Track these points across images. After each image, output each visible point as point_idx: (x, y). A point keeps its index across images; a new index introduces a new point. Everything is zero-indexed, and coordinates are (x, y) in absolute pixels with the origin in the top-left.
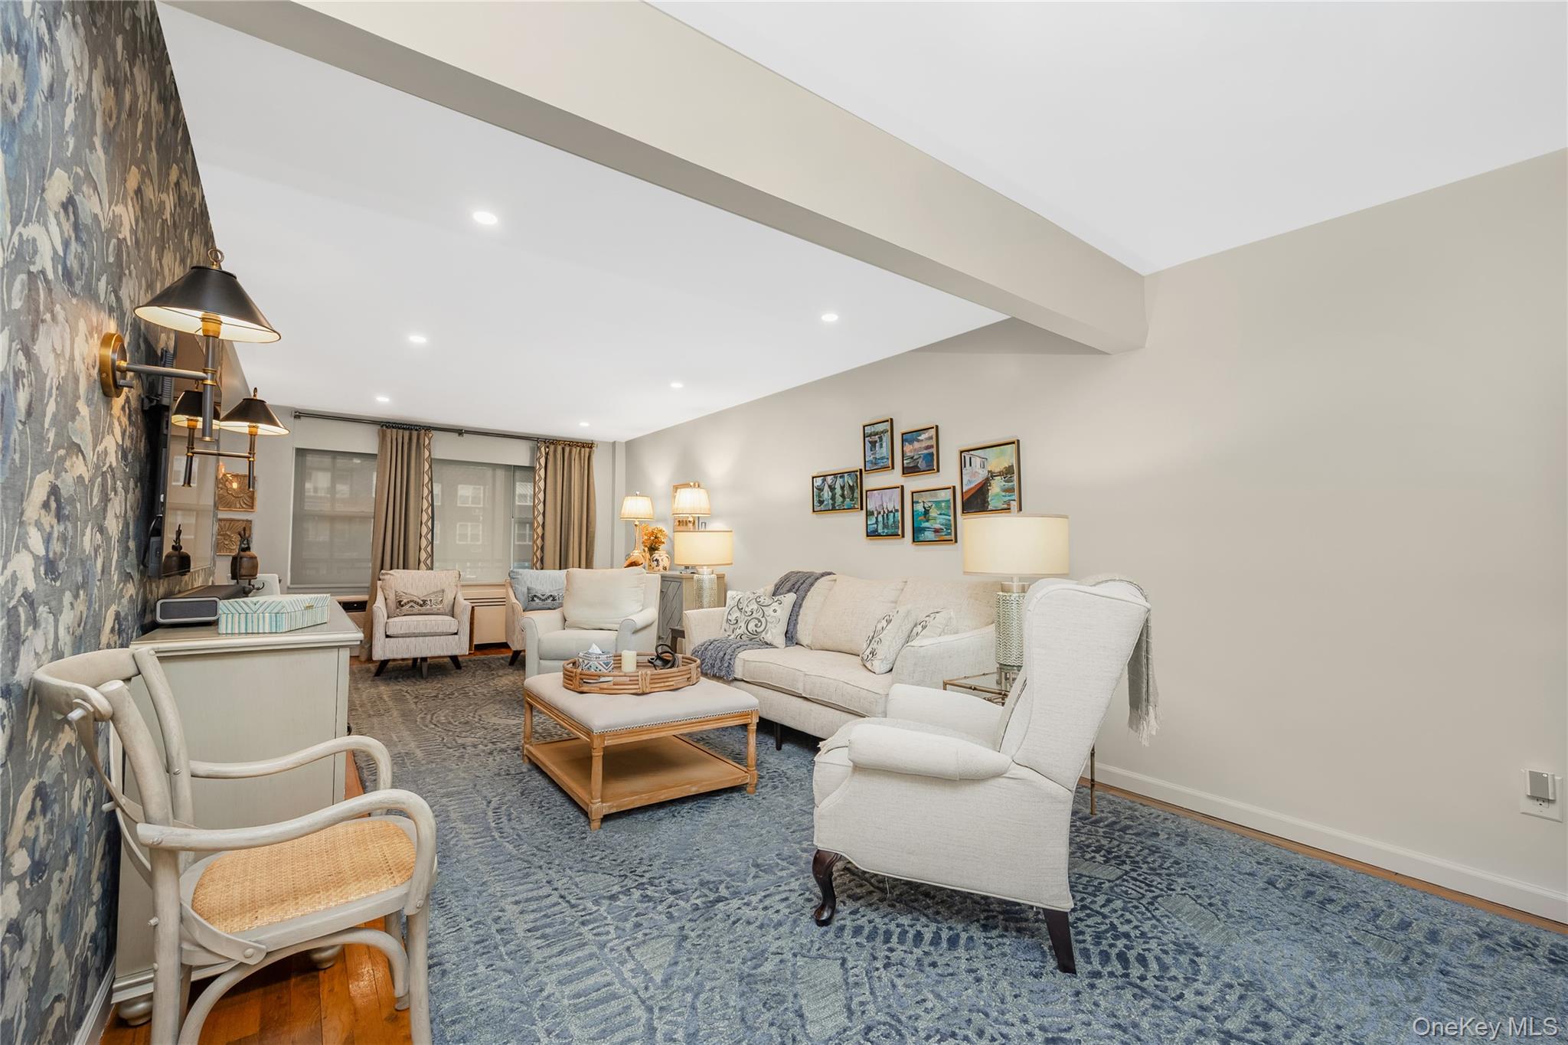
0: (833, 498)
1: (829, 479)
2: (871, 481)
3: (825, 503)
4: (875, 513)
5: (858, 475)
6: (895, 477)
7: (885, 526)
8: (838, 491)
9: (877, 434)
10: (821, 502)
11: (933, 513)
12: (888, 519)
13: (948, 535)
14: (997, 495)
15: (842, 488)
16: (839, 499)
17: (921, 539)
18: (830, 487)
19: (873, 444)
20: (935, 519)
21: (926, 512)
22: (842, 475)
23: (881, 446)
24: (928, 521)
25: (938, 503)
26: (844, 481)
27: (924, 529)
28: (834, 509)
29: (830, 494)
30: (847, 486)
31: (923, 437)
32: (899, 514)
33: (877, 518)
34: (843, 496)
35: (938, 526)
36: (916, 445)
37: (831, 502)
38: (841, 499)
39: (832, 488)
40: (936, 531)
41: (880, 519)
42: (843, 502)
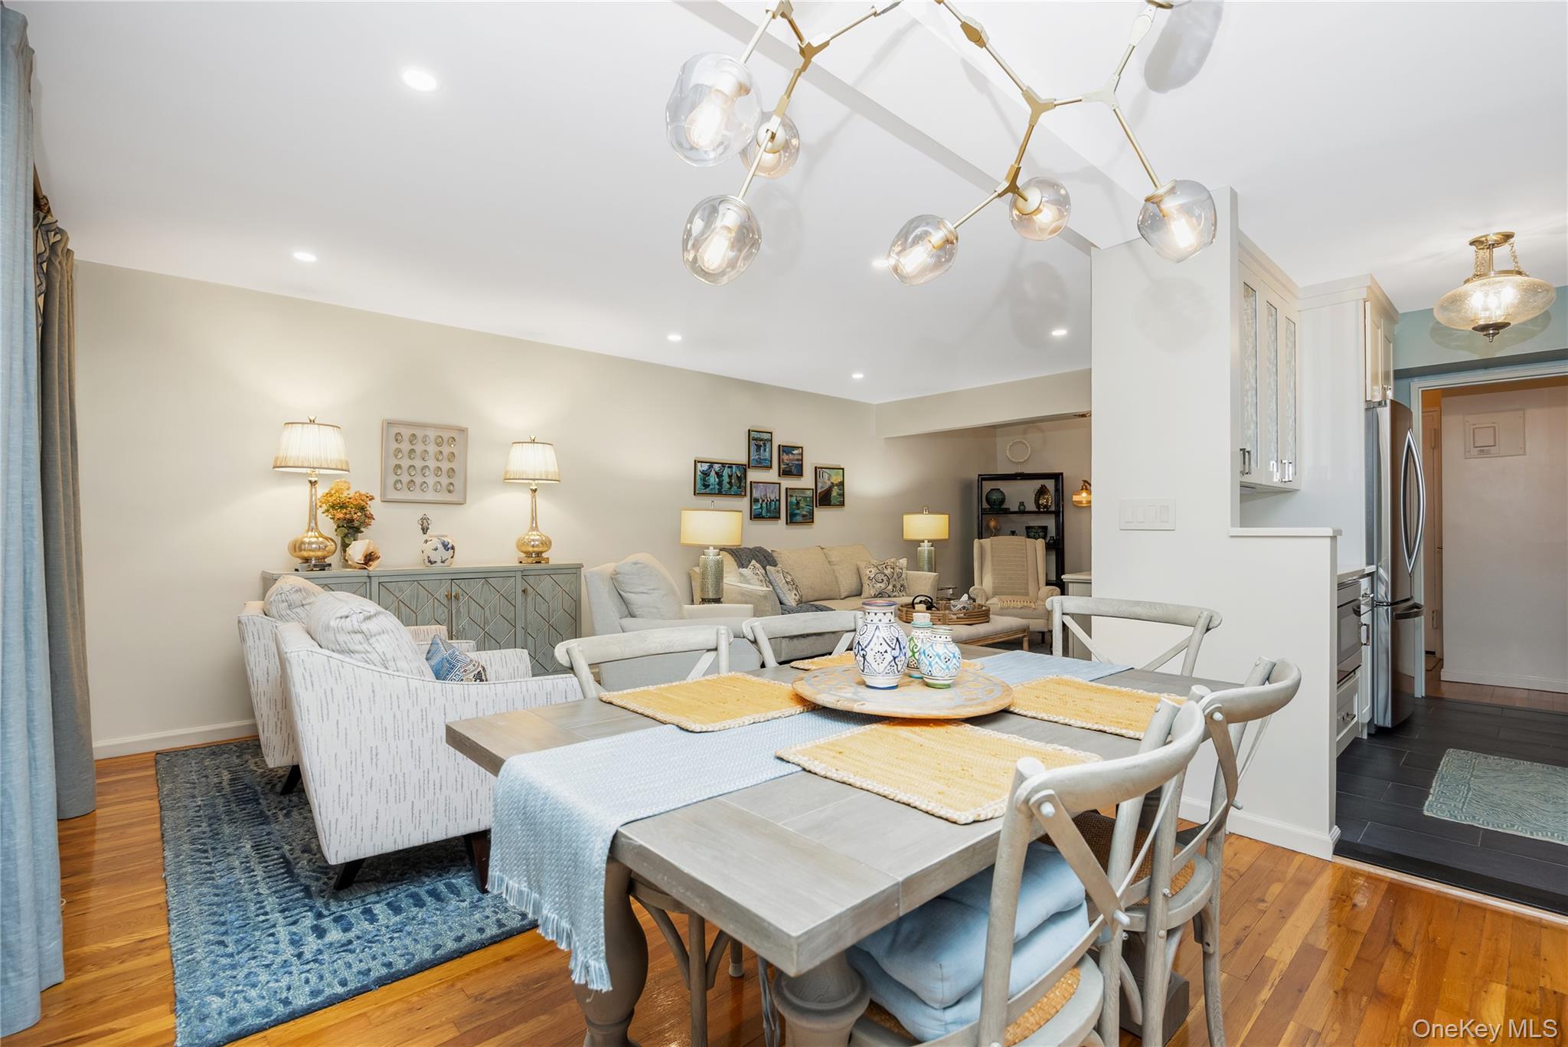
0: (720, 484)
1: (717, 467)
2: (753, 475)
3: (711, 487)
4: (760, 501)
5: (744, 469)
6: (772, 475)
7: (768, 511)
8: (726, 479)
9: (761, 440)
10: (706, 486)
11: (802, 504)
12: (770, 506)
13: (809, 519)
14: (835, 497)
15: (730, 477)
16: (726, 486)
17: (794, 521)
18: (717, 473)
19: (758, 447)
20: (803, 508)
21: (798, 503)
22: (730, 466)
23: (765, 450)
24: (798, 509)
25: (805, 498)
26: (732, 471)
27: (796, 515)
28: (720, 493)
29: (717, 480)
30: (734, 476)
31: (795, 452)
32: (777, 503)
33: (761, 505)
34: (730, 483)
35: (805, 513)
36: (791, 456)
37: (717, 487)
38: (728, 486)
39: (719, 475)
40: (804, 516)
41: (764, 505)
42: (730, 489)
